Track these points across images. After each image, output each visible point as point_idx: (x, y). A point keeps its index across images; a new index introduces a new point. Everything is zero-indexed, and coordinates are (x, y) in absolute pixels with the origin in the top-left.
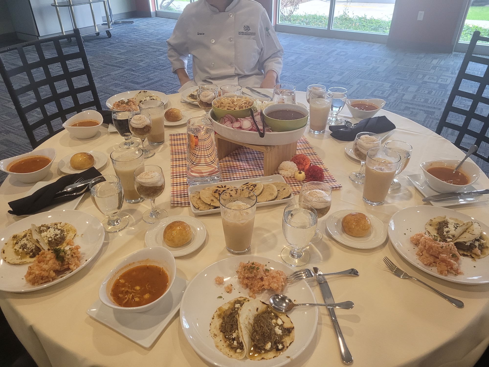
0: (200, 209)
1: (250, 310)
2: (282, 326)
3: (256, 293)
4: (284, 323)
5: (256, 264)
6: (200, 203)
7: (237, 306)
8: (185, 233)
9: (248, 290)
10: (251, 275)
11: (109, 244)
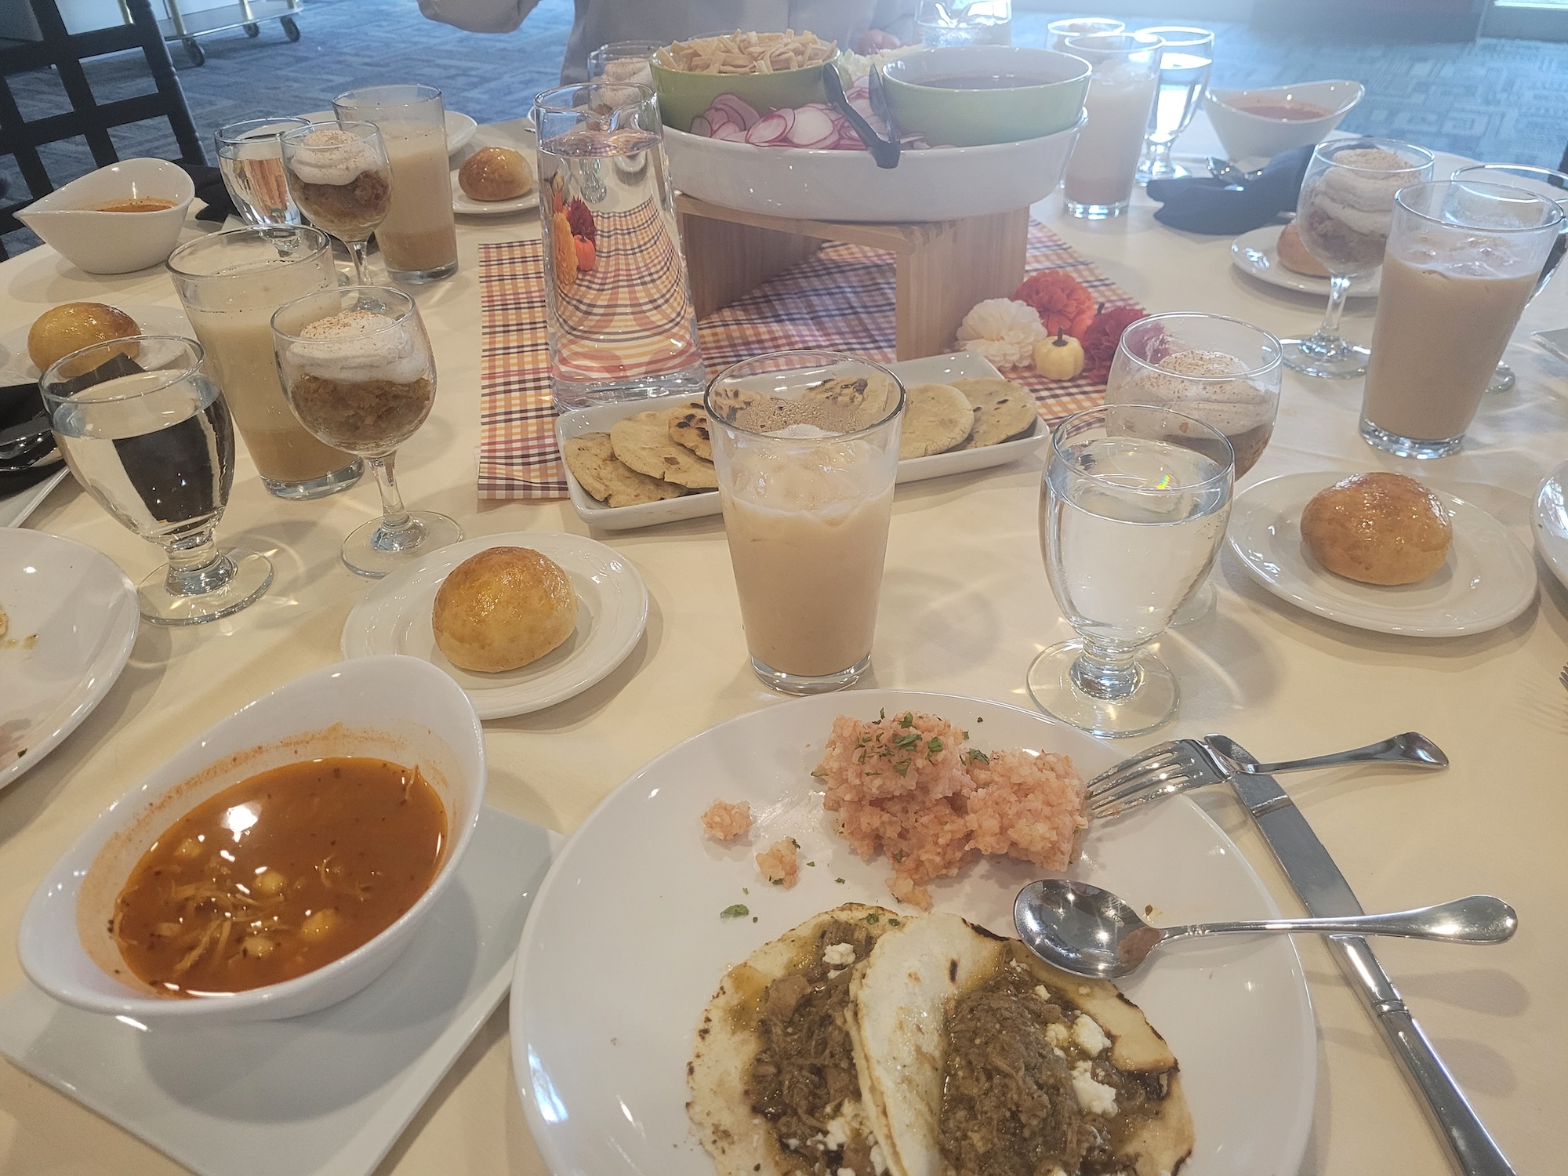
0: (612, 502)
1: (914, 977)
2: (1108, 1059)
3: (930, 881)
4: (1113, 1043)
5: (921, 722)
6: (613, 476)
7: (837, 953)
8: (541, 599)
9: (882, 868)
10: (902, 781)
11: (167, 674)
